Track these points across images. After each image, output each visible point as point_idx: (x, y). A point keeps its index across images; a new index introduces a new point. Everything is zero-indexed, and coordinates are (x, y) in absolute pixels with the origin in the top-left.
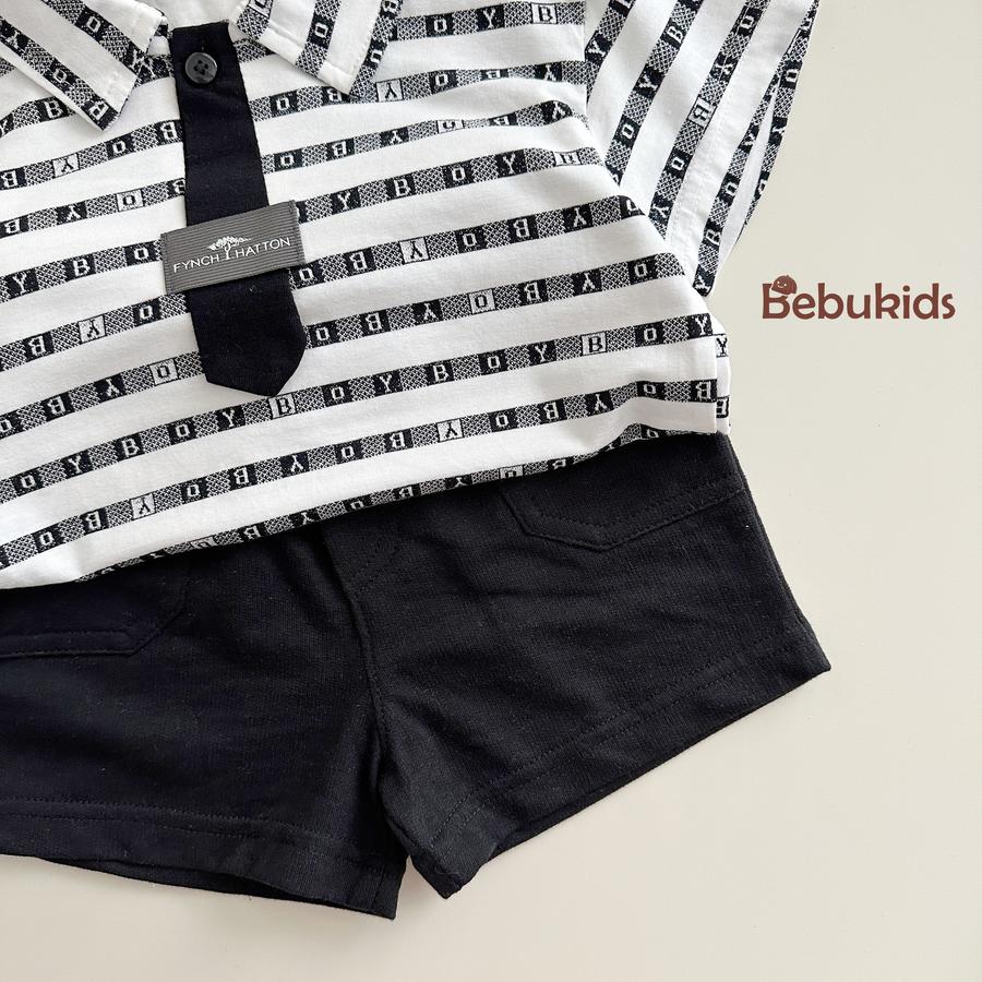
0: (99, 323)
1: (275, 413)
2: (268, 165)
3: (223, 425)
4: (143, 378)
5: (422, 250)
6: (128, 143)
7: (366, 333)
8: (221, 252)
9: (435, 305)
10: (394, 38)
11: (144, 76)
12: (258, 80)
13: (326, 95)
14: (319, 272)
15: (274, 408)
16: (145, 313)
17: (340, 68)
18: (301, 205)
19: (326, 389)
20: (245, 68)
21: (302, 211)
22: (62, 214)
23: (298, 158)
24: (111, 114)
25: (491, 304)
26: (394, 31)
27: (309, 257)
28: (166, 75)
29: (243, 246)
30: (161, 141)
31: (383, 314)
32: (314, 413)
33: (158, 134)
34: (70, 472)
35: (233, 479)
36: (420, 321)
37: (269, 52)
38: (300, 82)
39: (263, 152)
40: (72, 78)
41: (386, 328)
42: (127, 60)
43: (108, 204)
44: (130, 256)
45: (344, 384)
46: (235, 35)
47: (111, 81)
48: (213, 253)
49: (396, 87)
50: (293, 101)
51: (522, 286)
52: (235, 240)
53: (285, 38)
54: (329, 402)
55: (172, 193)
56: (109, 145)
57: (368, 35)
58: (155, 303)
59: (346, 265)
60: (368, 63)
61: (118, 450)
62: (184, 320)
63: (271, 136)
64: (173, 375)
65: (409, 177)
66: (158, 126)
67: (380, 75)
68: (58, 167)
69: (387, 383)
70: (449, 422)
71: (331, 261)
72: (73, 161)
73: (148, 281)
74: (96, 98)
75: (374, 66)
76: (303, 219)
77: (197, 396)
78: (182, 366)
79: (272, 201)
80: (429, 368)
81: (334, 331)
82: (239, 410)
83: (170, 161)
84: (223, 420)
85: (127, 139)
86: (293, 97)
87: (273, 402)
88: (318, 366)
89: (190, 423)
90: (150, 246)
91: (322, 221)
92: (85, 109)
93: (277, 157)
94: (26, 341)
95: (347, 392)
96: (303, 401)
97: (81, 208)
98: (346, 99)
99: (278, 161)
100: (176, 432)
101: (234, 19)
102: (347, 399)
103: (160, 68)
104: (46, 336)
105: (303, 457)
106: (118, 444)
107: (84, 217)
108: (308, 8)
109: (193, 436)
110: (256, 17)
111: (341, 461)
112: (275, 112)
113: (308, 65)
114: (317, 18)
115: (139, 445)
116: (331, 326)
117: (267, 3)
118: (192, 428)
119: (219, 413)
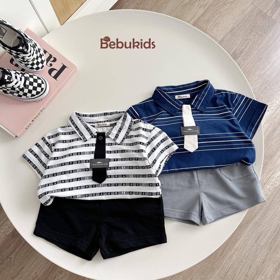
0: (80, 170)
1: (100, 186)
2: (106, 152)
4: (84, 178)
5: (125, 168)
6: (88, 145)
7: (115, 177)
9: (125, 175)
10: (126, 138)
11: (92, 137)
12: (107, 141)
13: (116, 144)
14: (110, 168)
16: (86, 170)
17: (118, 141)
18: (110, 159)
19: (108, 184)
20: (106, 139)
21: (110, 160)
22: (77, 154)
23: (111, 152)
24: (87, 140)
25: (132, 177)
26: (127, 137)
27: (110, 166)
28: (95, 138)
29: (101, 163)
30: (93, 146)
31: (118, 175)
32: (106, 187)
33: (93, 145)
34: (70, 190)
35: (92, 195)
37: (110, 138)
38: (113, 142)
39: (106, 150)
40: (83, 135)
41: (118, 177)
42: (91, 135)
43: (84, 153)
44: (86, 161)
45: (111, 184)
46: (106, 135)
47: (87, 136)
48: (97, 164)
49: (125, 144)
50: (111, 144)
51: (136, 175)
53: (112, 136)
54: (108, 186)
55: (93, 153)
56: (85, 145)
57: (123, 137)
58: (88, 169)
59: (114, 168)
61: (77, 188)
62: (92, 172)
63: (108, 148)
65: (125, 158)
66: (93, 144)
67: (123, 142)
68: (78, 147)
69: (116, 185)
70: (124, 192)
71: (112, 167)
72: (80, 146)
73: (88, 165)
74: (85, 138)
75: (123, 141)
76: (110, 161)
77: (91, 182)
78: (89, 178)
79: (106, 158)
80: (122, 184)
81: (111, 177)
82: (95, 185)
83: (93, 149)
84: (93, 186)
85: (88, 144)
86: (112, 144)
87: (100, 185)
88: (107, 181)
89: (88, 186)
90: (89, 160)
91: (112, 162)
92: (83, 139)
93: (108, 151)
94: (69, 171)
95: (111, 185)
96: (105, 185)
97: (80, 153)
98: (118, 145)
99: (108, 152)
100: (86, 187)
101: (106, 133)
102: (111, 186)
103: (95, 137)
104: (72, 171)
105: (103, 193)
106: (77, 187)
107: (80, 154)
108: (116, 133)
109: (88, 188)
110: (109, 133)
111: (108, 195)
112: (109, 145)
113: (114, 140)
114: (117, 134)
115: (80, 188)
116: (110, 176)
117: (111, 132)
118: (88, 187)
119: (93, 185)
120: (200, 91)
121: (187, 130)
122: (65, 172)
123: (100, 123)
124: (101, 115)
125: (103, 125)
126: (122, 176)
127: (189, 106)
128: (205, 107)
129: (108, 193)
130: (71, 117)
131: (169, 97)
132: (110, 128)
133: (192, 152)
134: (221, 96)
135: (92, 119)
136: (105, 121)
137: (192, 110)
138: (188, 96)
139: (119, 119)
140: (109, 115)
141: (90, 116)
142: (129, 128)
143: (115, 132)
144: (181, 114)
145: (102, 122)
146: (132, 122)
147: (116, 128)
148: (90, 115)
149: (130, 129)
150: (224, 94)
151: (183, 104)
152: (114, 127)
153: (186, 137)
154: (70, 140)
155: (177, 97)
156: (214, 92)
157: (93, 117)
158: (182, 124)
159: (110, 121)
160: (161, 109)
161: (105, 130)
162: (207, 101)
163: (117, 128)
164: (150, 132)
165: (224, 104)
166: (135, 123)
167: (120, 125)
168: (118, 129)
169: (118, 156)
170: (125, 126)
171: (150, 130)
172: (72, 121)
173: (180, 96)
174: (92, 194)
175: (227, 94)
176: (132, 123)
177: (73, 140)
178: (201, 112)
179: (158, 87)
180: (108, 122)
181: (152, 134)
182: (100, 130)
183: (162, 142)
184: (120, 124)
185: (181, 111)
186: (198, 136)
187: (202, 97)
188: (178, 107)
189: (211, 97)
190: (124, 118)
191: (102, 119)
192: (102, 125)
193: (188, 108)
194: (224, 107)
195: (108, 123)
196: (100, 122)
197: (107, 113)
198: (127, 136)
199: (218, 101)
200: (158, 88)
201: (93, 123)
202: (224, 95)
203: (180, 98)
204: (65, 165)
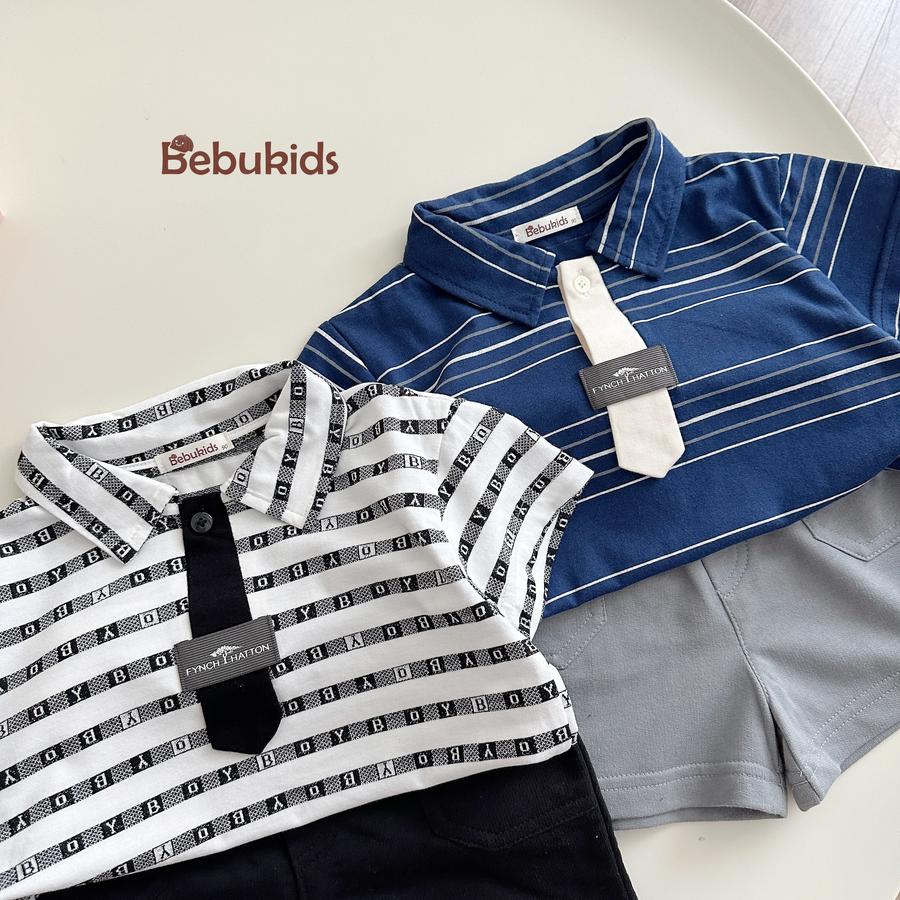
0: (135, 714)
1: (261, 767)
2: (249, 586)
3: (223, 780)
4: (166, 752)
5: (360, 640)
6: (147, 575)
7: (324, 702)
8: (220, 658)
9: (371, 678)
10: (333, 490)
11: (159, 528)
12: (241, 527)
13: (286, 532)
14: (290, 664)
15: (260, 763)
16: (168, 705)
17: (296, 512)
18: (275, 617)
19: (297, 745)
20: (232, 519)
21: (276, 622)
22: (100, 635)
23: (270, 580)
24: (132, 553)
25: (409, 675)
26: (332, 484)
27: (283, 655)
28: (176, 527)
29: (236, 652)
30: (172, 572)
31: (335, 688)
32: (289, 763)
33: (170, 567)
34: (106, 833)
35: (232, 820)
36: (361, 690)
37: (248, 508)
38: (269, 526)
39: (245, 577)
40: (106, 530)
41: (338, 697)
42: (147, 518)
43: (132, 624)
44: (153, 663)
45: (310, 740)
46: (225, 499)
47: (131, 529)
48: (215, 659)
49: (334, 521)
50: (265, 539)
51: (428, 661)
52: (230, 648)
53: (259, 498)
54: (300, 754)
55: (180, 612)
56: (132, 576)
57: (314, 490)
58: (175, 698)
59: (309, 656)
60: (314, 508)
61: (144, 811)
62: (197, 708)
63: (251, 564)
64: (188, 746)
65: (348, 594)
66: (169, 562)
67: (323, 515)
68: (95, 596)
69: (340, 736)
70: (385, 763)
71: (298, 656)
72: (106, 591)
73: (168, 681)
74: (122, 543)
75: (319, 509)
76: (277, 628)
77: (207, 760)
78: (194, 740)
79: (255, 616)
80: (369, 723)
81: (301, 704)
82: (234, 767)
83: (177, 587)
84: (223, 777)
85: (146, 572)
86: (265, 535)
87: (259, 758)
88: (290, 730)
89: (198, 781)
90: (166, 654)
91: (291, 628)
92: (114, 550)
93: (256, 579)
94: (81, 735)
95: (312, 745)
96: (281, 755)
97: (114, 628)
98: (300, 532)
99: (256, 583)
100: (188, 790)
101: (223, 489)
102: (312, 750)
103: (172, 523)
104: (96, 729)
105: (282, 797)
106: (144, 806)
107: (117, 636)
108: (273, 478)
109: (201, 791)
110: (239, 488)
111: (310, 798)
112: (253, 547)
113: (274, 513)
114: (279, 483)
115: (160, 804)
116: (299, 700)
117: (245, 478)
118: (200, 785)
119: (220, 771)
120: (622, 180)
121: (615, 379)
122: (57, 748)
123: (178, 452)
124: (176, 406)
125: (199, 452)
126: (359, 684)
127: (588, 262)
128: (661, 251)
129: (307, 788)
130: (22, 455)
131: (485, 239)
132: (236, 461)
133: (661, 474)
134: (718, 181)
135: (132, 440)
136: (203, 435)
137: (606, 279)
138: (571, 216)
139: (270, 403)
140: (213, 398)
141: (120, 425)
142: (332, 439)
143: (265, 472)
144: (563, 310)
145: (191, 439)
146: (341, 402)
147: (265, 453)
148: (120, 422)
149: (337, 438)
150: (729, 171)
151: (557, 261)
152: (254, 453)
153: (615, 412)
154: (49, 573)
155: (520, 234)
156: (682, 170)
157: (135, 426)
158: (583, 358)
159: (231, 424)
160: (463, 308)
161: (217, 477)
162: (665, 217)
163: (271, 451)
164: (440, 431)
165: (745, 217)
166: (355, 408)
167: (283, 436)
168: (278, 455)
169: (311, 589)
170: (311, 433)
171: (439, 422)
172: (32, 474)
173: (534, 223)
174: (231, 815)
175: (741, 169)
176: (341, 411)
177: (63, 567)
178: (652, 279)
179: (422, 204)
180: (217, 432)
181: (452, 437)
182: (192, 484)
183: (510, 466)
184: (282, 427)
185: (558, 294)
186: (671, 393)
187: (638, 207)
188: (538, 277)
189: (676, 199)
190: (294, 397)
191: (185, 424)
192: (190, 456)
193: (583, 272)
194: (749, 231)
195: (222, 441)
196: (180, 443)
197: (202, 392)
198: (332, 480)
199: (712, 210)
200: (423, 209)
201: (142, 456)
202: (732, 176)
203: (534, 237)
204: (47, 713)
